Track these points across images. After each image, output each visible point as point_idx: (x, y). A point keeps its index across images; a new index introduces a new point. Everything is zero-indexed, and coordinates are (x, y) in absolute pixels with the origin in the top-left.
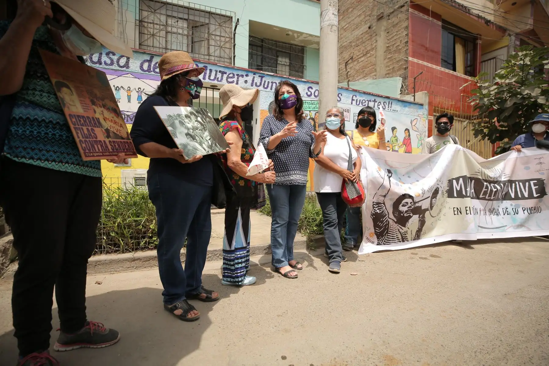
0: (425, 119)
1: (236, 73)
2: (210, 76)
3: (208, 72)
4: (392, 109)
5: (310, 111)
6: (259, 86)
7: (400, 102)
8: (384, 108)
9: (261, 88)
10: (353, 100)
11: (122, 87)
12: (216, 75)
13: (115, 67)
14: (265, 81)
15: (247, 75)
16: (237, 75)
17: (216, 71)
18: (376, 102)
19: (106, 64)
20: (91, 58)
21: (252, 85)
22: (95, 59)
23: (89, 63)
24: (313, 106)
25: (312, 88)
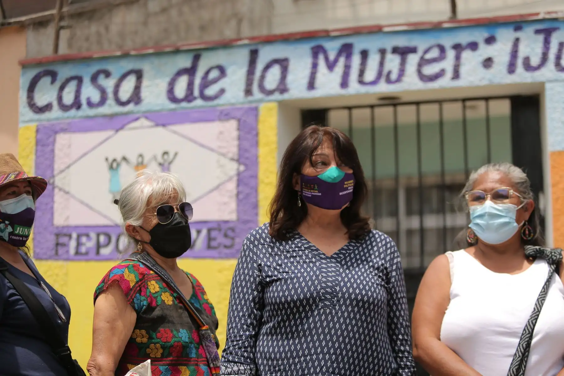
1: (448, 41)
2: (362, 73)
3: (356, 60)
6: (538, 68)
11: (124, 159)
12: (382, 63)
13: (110, 107)
15: (490, 40)
16: (455, 47)
17: (383, 52)
19: (90, 104)
20: (60, 99)
21: (511, 68)
22: (69, 98)
23: (56, 113)
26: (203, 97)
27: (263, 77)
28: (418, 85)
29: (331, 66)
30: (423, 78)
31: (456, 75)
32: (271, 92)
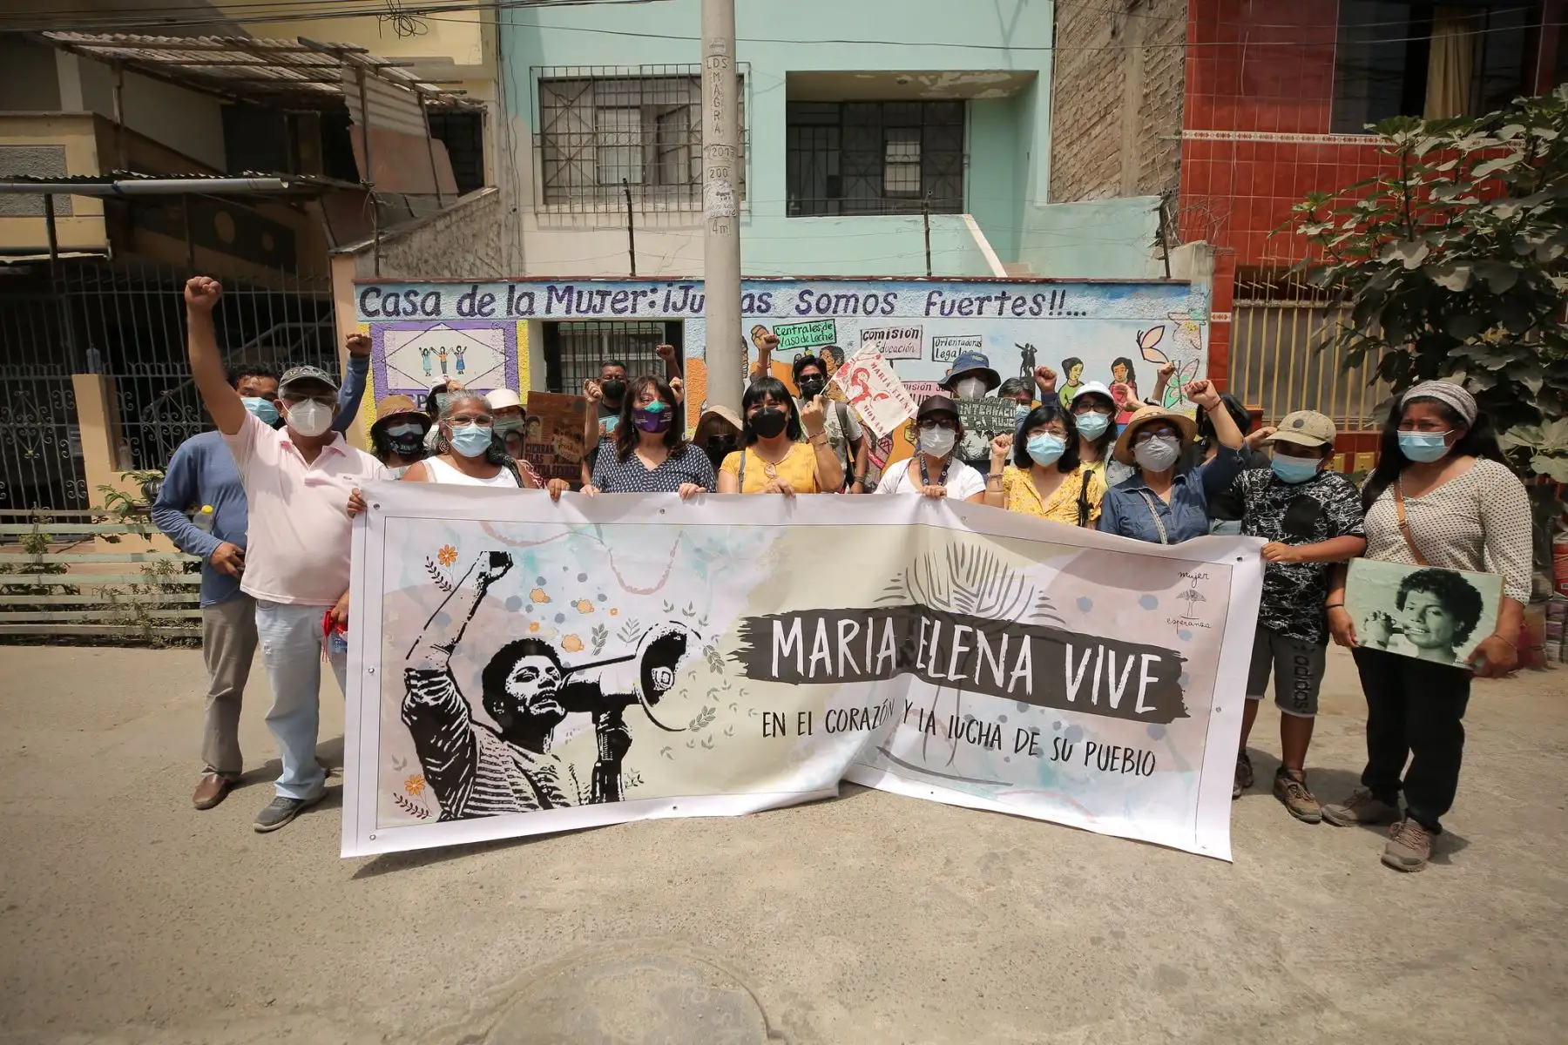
0: (1197, 323)
1: (629, 289)
2: (579, 305)
3: (575, 296)
4: (1064, 310)
5: (806, 348)
6: (682, 308)
7: (1096, 288)
8: (1036, 309)
9: (687, 312)
10: (930, 304)
11: (432, 349)
12: (590, 300)
13: (419, 316)
14: (694, 296)
15: (654, 291)
16: (634, 293)
17: (591, 294)
18: (1009, 298)
19: (406, 313)
20: (384, 307)
21: (666, 309)
22: (390, 308)
23: (382, 317)
24: (814, 335)
25: (810, 293)
26: (480, 313)
27: (518, 303)
28: (612, 315)
29: (560, 300)
30: (614, 310)
31: (634, 311)
32: (524, 313)
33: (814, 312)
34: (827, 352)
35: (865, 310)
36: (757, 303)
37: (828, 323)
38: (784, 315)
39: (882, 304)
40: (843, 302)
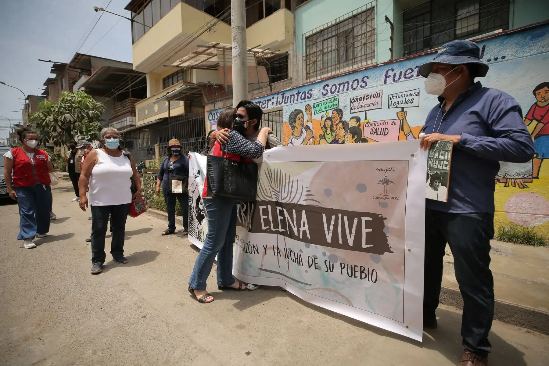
6: (282, 103)
10: (387, 77)
14: (286, 97)
15: (273, 98)
16: (268, 100)
21: (277, 105)
22: (213, 118)
23: (212, 121)
24: (330, 104)
25: (327, 85)
33: (329, 94)
34: (335, 112)
35: (352, 88)
36: (307, 95)
37: (335, 98)
38: (317, 98)
39: (361, 83)
40: (342, 86)
